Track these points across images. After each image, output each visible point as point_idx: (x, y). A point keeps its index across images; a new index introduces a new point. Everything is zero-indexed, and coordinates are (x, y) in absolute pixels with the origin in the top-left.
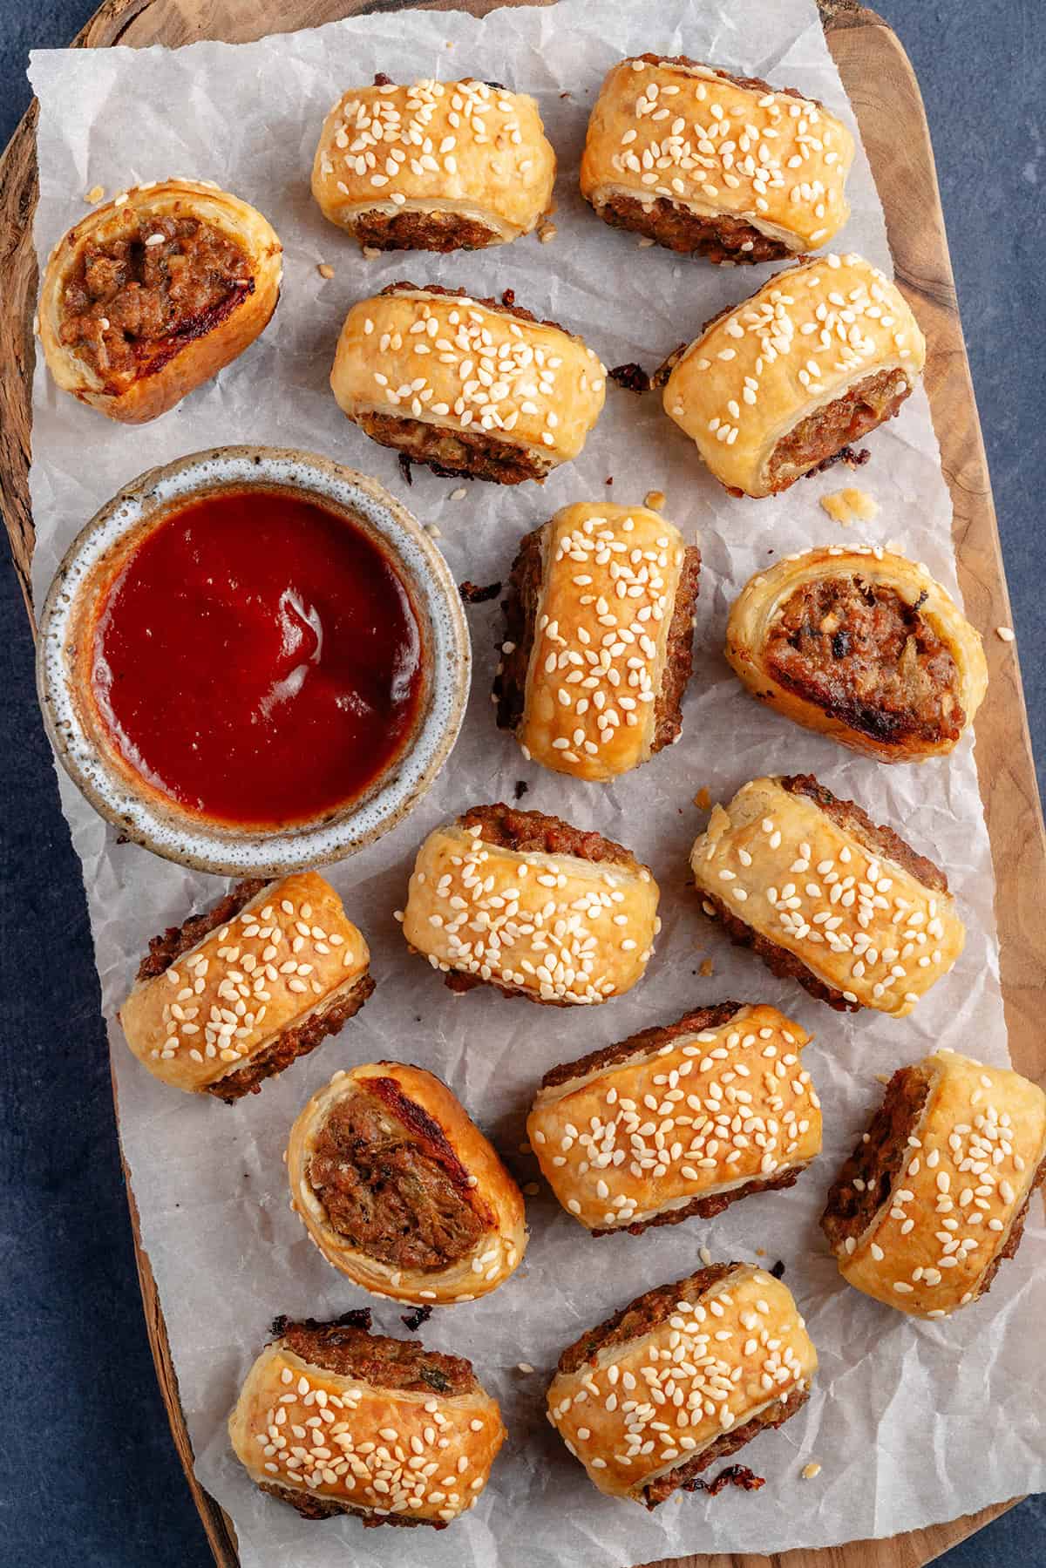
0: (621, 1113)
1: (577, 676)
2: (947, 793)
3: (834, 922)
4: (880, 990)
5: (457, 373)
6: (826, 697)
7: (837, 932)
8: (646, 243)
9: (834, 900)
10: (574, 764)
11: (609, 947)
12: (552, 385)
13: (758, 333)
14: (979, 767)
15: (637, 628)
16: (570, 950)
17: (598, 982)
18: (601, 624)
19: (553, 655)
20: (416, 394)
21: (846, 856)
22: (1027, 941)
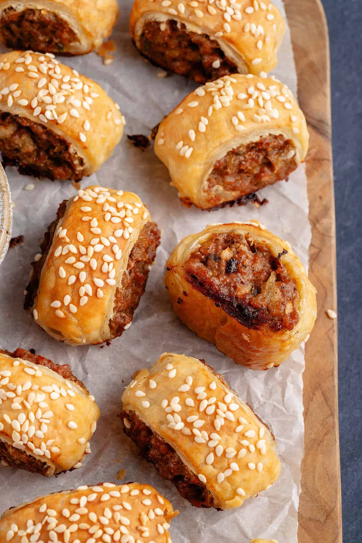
0: (47, 517)
1: (72, 260)
2: (283, 396)
3: (199, 423)
4: (222, 477)
5: (36, 85)
6: (217, 292)
7: (200, 429)
8: (162, 74)
9: (201, 409)
10: (61, 319)
11: (60, 423)
12: (90, 105)
13: (213, 94)
14: (305, 385)
15: (113, 240)
16: (35, 414)
17: (50, 442)
18: (91, 232)
19: (60, 247)
20: (11, 92)
21: (213, 386)
22: (318, 492)
